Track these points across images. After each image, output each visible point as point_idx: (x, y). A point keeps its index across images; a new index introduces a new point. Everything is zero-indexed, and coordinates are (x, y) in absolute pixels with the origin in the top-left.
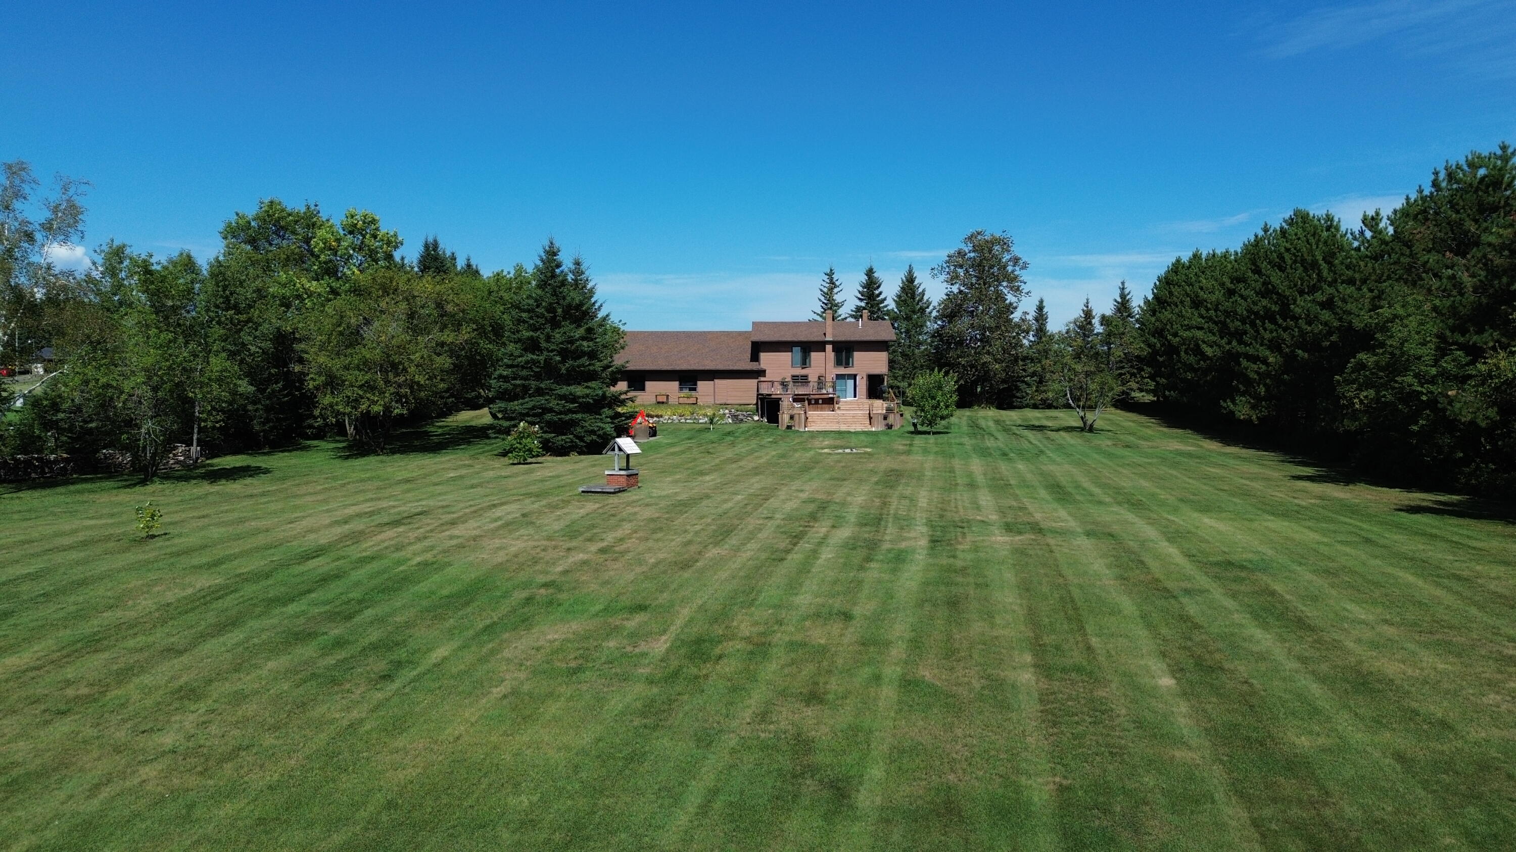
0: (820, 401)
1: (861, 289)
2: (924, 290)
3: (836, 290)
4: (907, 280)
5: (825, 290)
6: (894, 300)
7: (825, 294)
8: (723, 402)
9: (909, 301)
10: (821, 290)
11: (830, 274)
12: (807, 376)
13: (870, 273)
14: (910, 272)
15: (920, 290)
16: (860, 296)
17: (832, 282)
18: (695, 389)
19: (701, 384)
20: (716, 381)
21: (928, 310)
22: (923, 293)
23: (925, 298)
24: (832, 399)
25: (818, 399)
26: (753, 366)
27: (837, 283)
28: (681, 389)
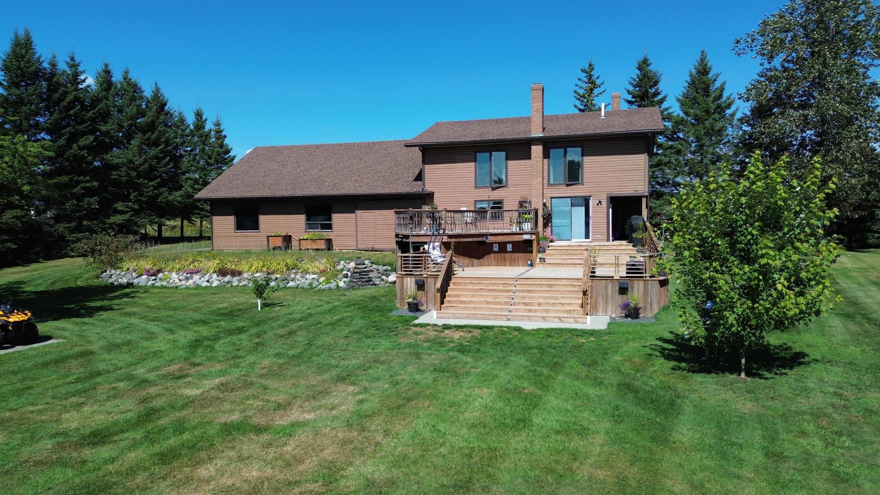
0: (509, 247)
1: (631, 88)
2: (724, 83)
3: (596, 91)
4: (699, 72)
5: (582, 92)
6: (678, 100)
7: (580, 97)
8: (370, 246)
9: (700, 99)
10: (575, 92)
11: (589, 72)
12: (500, 202)
13: (643, 65)
14: (703, 58)
15: (718, 84)
16: (630, 98)
17: (591, 81)
18: (329, 227)
19: (337, 219)
20: (359, 212)
21: (729, 112)
22: (722, 89)
23: (725, 94)
24: (529, 242)
25: (505, 244)
26: (416, 188)
27: (598, 82)
28: (310, 226)
